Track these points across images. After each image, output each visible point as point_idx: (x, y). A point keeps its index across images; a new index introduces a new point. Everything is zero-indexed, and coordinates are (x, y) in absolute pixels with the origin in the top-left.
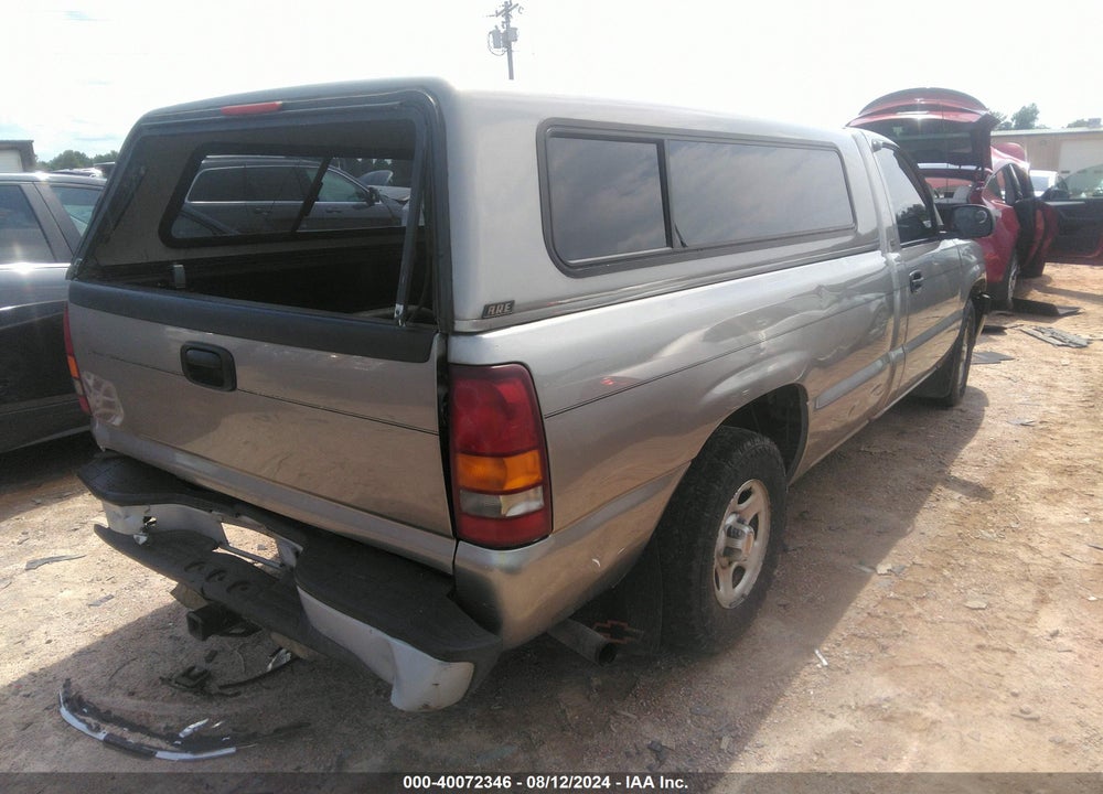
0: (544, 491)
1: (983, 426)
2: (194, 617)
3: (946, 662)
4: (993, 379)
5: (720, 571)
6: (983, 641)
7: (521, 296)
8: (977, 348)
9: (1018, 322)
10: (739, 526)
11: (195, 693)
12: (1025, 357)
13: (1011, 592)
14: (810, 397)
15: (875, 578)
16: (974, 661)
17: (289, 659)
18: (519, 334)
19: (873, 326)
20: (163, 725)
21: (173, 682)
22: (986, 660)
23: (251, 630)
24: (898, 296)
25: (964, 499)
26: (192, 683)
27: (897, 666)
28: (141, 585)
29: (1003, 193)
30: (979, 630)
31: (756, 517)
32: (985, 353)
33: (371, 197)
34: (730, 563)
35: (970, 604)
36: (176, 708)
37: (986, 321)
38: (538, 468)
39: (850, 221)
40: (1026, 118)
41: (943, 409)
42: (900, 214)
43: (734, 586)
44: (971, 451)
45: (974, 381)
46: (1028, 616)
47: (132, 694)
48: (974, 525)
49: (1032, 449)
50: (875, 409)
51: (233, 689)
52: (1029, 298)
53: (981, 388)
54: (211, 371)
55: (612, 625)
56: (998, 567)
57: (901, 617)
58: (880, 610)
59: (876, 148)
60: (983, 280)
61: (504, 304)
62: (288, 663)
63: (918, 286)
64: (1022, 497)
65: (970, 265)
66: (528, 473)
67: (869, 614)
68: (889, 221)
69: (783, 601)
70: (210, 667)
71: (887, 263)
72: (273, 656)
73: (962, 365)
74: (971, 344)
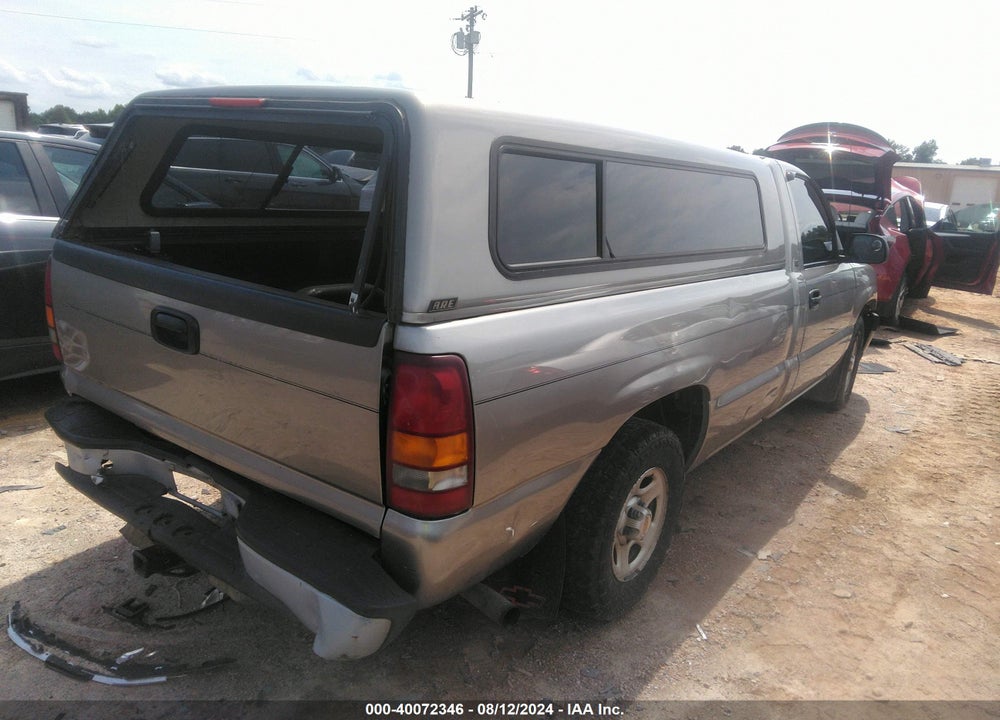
0: (469, 470)
1: (862, 430)
2: (139, 555)
3: (811, 643)
4: (875, 388)
5: (619, 548)
6: (846, 627)
7: (463, 295)
8: (864, 359)
9: (903, 338)
10: (639, 508)
11: (133, 623)
12: (905, 370)
13: (874, 585)
14: (712, 396)
15: (755, 562)
16: (836, 645)
17: (221, 598)
18: (459, 327)
19: (774, 334)
20: (103, 651)
21: (114, 612)
22: (847, 646)
23: (191, 572)
24: (797, 311)
25: (840, 497)
26: (131, 614)
27: (768, 645)
28: (91, 518)
29: (899, 220)
30: (843, 617)
31: (655, 501)
32: (871, 364)
33: (333, 175)
34: (628, 541)
35: (837, 592)
36: (115, 636)
37: (873, 336)
38: (465, 449)
39: (760, 242)
40: (925, 152)
41: (828, 412)
42: (806, 233)
43: (630, 562)
44: (850, 453)
45: (859, 389)
46: (887, 607)
47: (75, 620)
48: (847, 521)
49: (904, 455)
50: (768, 410)
51: (168, 622)
52: (914, 317)
53: (864, 396)
54: (178, 335)
55: (518, 590)
56: (865, 561)
57: (776, 600)
58: (757, 593)
59: (789, 178)
60: (874, 300)
61: (449, 300)
62: (221, 602)
63: (816, 303)
64: (892, 498)
65: (863, 286)
66: (455, 453)
67: (747, 595)
68: (795, 239)
69: (673, 577)
70: (150, 600)
71: (790, 281)
72: (207, 594)
73: (849, 374)
74: (859, 355)
